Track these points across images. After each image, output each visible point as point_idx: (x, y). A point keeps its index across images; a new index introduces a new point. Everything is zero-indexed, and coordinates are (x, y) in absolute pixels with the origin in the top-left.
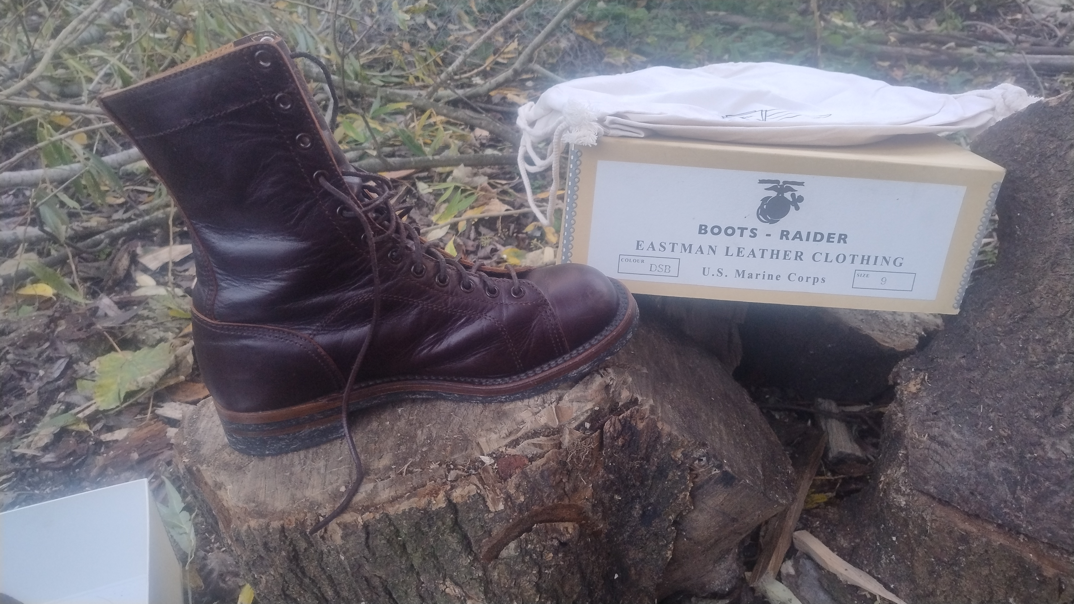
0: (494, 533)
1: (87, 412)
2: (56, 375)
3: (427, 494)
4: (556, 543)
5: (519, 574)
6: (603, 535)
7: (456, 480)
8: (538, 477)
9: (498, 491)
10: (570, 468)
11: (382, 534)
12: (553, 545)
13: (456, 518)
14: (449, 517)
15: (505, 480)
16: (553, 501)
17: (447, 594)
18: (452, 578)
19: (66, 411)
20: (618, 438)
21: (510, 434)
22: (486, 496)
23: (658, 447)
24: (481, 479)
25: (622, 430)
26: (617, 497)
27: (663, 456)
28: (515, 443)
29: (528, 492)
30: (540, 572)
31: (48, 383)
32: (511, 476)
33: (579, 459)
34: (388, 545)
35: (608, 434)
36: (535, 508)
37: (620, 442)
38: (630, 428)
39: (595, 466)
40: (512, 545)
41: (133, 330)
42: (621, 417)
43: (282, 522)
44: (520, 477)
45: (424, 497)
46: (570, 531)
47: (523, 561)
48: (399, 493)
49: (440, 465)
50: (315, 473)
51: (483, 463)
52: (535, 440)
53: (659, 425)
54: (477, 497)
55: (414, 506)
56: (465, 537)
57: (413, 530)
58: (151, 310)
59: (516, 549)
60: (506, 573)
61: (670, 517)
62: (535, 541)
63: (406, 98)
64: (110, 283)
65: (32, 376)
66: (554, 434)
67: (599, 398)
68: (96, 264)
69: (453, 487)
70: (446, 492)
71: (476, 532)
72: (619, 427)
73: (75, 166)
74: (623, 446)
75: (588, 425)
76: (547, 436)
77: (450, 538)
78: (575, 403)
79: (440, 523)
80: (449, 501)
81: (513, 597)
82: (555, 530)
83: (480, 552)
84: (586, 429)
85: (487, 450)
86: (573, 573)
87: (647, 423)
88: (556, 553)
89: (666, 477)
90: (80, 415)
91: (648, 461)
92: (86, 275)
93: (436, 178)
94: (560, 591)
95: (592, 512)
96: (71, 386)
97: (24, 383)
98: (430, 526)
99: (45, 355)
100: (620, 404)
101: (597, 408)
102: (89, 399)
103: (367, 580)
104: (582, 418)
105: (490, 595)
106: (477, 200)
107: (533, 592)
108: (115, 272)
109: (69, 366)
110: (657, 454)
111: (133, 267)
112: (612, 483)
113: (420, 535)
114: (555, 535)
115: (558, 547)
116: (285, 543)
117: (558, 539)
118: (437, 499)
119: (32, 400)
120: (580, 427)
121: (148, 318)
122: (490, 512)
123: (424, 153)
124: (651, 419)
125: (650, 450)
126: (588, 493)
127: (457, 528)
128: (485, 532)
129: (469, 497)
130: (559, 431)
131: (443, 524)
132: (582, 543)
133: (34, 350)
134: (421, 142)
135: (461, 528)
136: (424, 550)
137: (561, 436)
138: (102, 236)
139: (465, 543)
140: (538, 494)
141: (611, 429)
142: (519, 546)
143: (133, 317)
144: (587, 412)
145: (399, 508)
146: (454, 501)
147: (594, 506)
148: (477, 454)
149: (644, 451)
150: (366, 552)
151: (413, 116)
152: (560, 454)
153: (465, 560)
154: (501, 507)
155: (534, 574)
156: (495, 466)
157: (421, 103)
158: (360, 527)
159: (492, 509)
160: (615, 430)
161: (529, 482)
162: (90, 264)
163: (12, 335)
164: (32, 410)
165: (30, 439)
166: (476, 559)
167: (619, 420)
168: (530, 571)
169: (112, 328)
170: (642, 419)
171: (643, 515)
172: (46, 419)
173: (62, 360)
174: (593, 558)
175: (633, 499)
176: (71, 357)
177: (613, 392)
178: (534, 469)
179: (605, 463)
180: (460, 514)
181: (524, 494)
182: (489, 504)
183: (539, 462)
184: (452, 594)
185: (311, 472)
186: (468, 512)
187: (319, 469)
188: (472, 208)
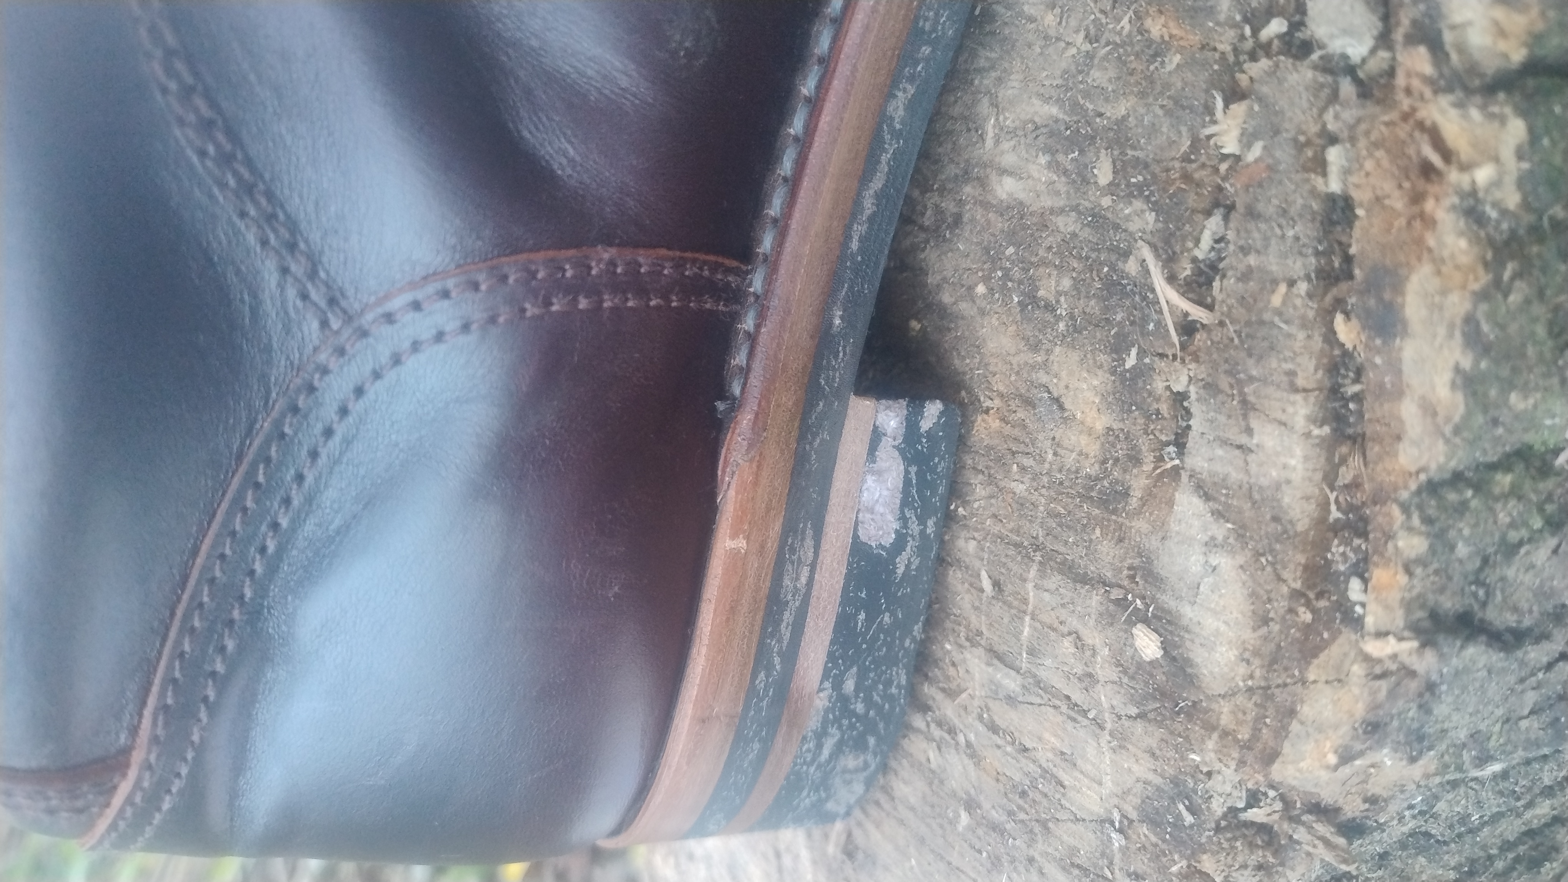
50: (1005, 716)
185: (994, 728)
187: (995, 691)
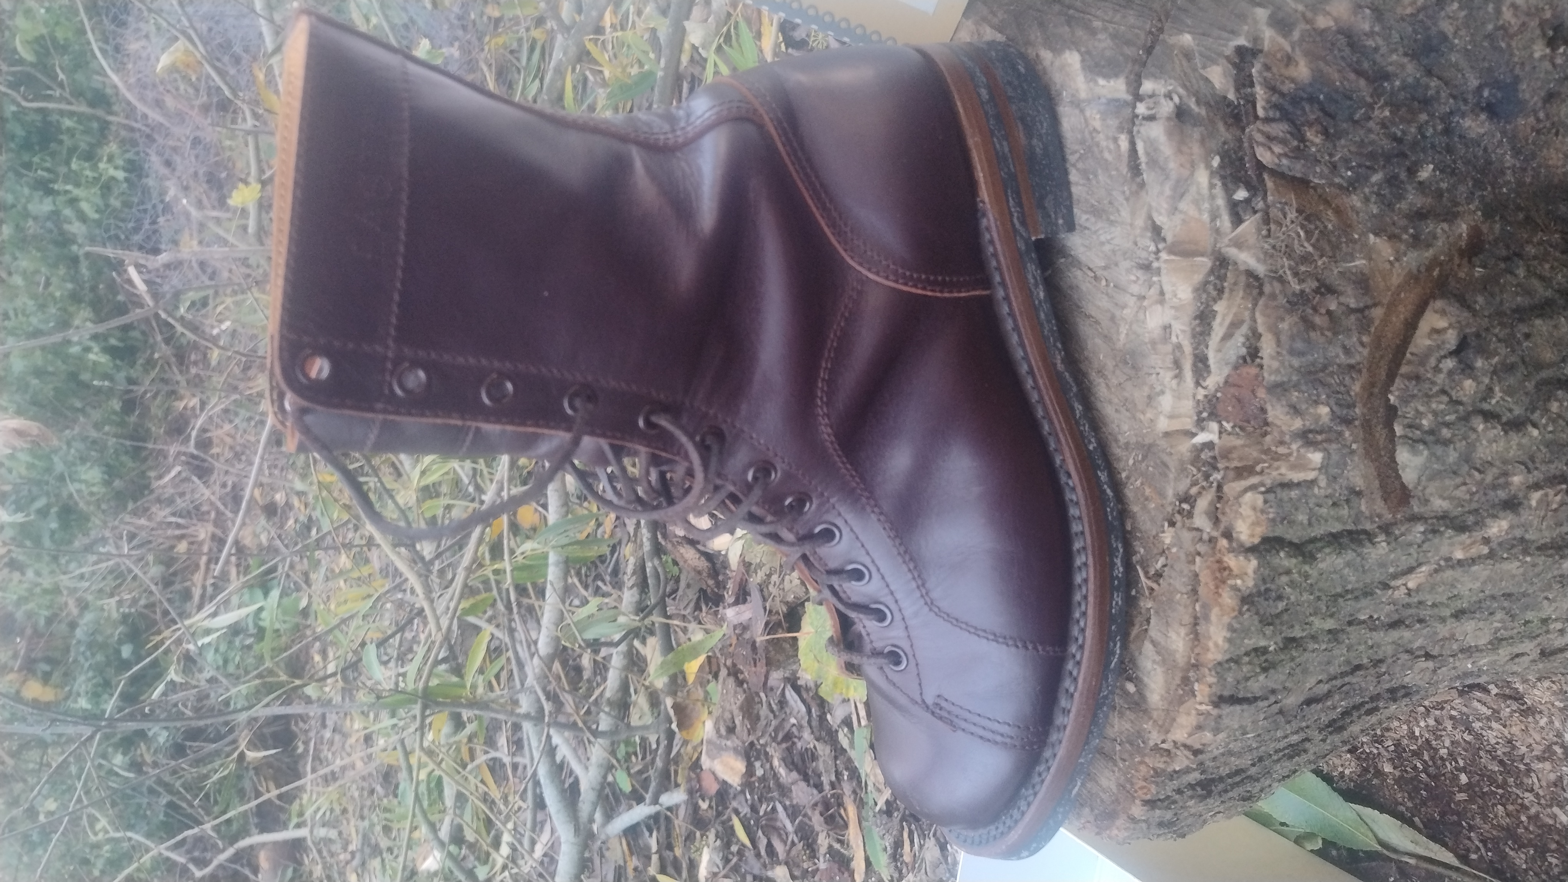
0: (1359, 483)
1: (863, 713)
2: (803, 709)
3: (1217, 587)
4: (1449, 364)
5: (1466, 458)
6: (1485, 228)
7: (1216, 521)
8: (1296, 362)
9: (1282, 450)
10: (1315, 284)
11: (1247, 679)
12: (1451, 373)
13: (1291, 544)
14: (1283, 559)
15: (1266, 424)
16: (1362, 344)
17: (1418, 589)
18: (1395, 576)
19: (851, 730)
20: (1302, 139)
21: (1177, 364)
22: (1279, 479)
23: (1371, 43)
24: (1242, 472)
25: (1292, 122)
26: (1426, 173)
27: (1396, 37)
28: (1201, 364)
29: (1318, 395)
30: (1489, 416)
31: (809, 722)
32: (1263, 410)
33: (1306, 259)
34: (1272, 671)
35: (1285, 161)
36: (1356, 388)
37: (1313, 137)
38: (1295, 100)
39: (1338, 211)
40: (1403, 455)
41: (778, 599)
42: (1261, 113)
43: (1138, 802)
44: (1279, 399)
45: (1220, 595)
46: (1442, 323)
47: (1446, 443)
48: (1187, 619)
49: (1172, 524)
51: (1210, 445)
52: (1219, 328)
53: (1322, 22)
54: (1271, 496)
55: (1226, 619)
56: (1335, 540)
57: (1269, 630)
58: (760, 566)
59: (1415, 452)
60: (1448, 482)
61: (1537, 55)
62: (1422, 409)
63: (560, 72)
64: (711, 582)
65: (794, 730)
66: (1222, 278)
67: (1197, 149)
68: (683, 584)
69: (1228, 535)
70: (1231, 550)
71: (1338, 519)
72: (1279, 129)
73: (552, 558)
74: (1325, 132)
75: (1241, 194)
76: (1221, 291)
77: (1322, 565)
78: (1183, 205)
79: (1284, 579)
80: (1252, 550)
81: (1502, 481)
82: (1423, 360)
83: (1379, 516)
84: (1247, 201)
85: (1188, 423)
86: (1527, 336)
87: (1307, 54)
88: (1467, 369)
89: (1444, 37)
90: (864, 722)
91: (1387, 77)
92: (692, 605)
93: (697, 71)
94: (1545, 374)
95: (1428, 246)
96: (822, 703)
97: (799, 745)
98: (1280, 598)
99: (774, 707)
100: (1231, 96)
101: (1216, 162)
102: (846, 701)
103: (1309, 702)
104: (1221, 202)
105: (1471, 519)
106: (748, 21)
107: (1515, 438)
108: (699, 573)
109: (797, 689)
110: (1384, 50)
111: (700, 547)
112: (1392, 181)
113: (1285, 617)
114: (1433, 362)
115: (1460, 362)
116: (1175, 802)
117: (1445, 357)
118: (1236, 571)
119: (824, 751)
120: (1237, 215)
121: (769, 576)
122: (1313, 482)
123: (651, 74)
124: (1302, 39)
125: (1366, 65)
126: (1383, 247)
127: (1310, 547)
128: (1348, 501)
129: (1263, 512)
130: (1222, 263)
131: (1288, 572)
132: (1480, 299)
133: (764, 711)
134: (634, 71)
135: (1313, 540)
136: (1315, 614)
137: (1236, 263)
138: (649, 565)
139: (1345, 540)
140: (1332, 374)
141: (1278, 149)
142: (1413, 443)
143: (762, 591)
144: (1212, 186)
145: (1216, 645)
146: (1257, 540)
147: (1417, 241)
148: (1184, 447)
149: (1362, 82)
150: (1261, 704)
151: (591, 70)
152: (1273, 296)
153: (1380, 549)
154: (1316, 457)
155: (1486, 429)
156: (1228, 426)
157: (573, 51)
158: (1215, 712)
159: (1311, 475)
160: (1283, 142)
161: (1296, 386)
162: (680, 593)
163: (737, 722)
164: (836, 758)
165: (870, 784)
166: (1386, 529)
167: (1267, 120)
168: (1473, 436)
169: (767, 624)
170: (1289, 60)
171: (1491, 110)
172: (852, 754)
173: (787, 693)
174: (1521, 272)
175: (1447, 131)
176: (787, 680)
177: (1198, 102)
178: (1275, 364)
179: (1340, 187)
180: (1288, 537)
181: (1316, 403)
182: (1297, 476)
183: (1267, 347)
184: (1423, 580)
186: (1291, 523)
188: (759, 36)
